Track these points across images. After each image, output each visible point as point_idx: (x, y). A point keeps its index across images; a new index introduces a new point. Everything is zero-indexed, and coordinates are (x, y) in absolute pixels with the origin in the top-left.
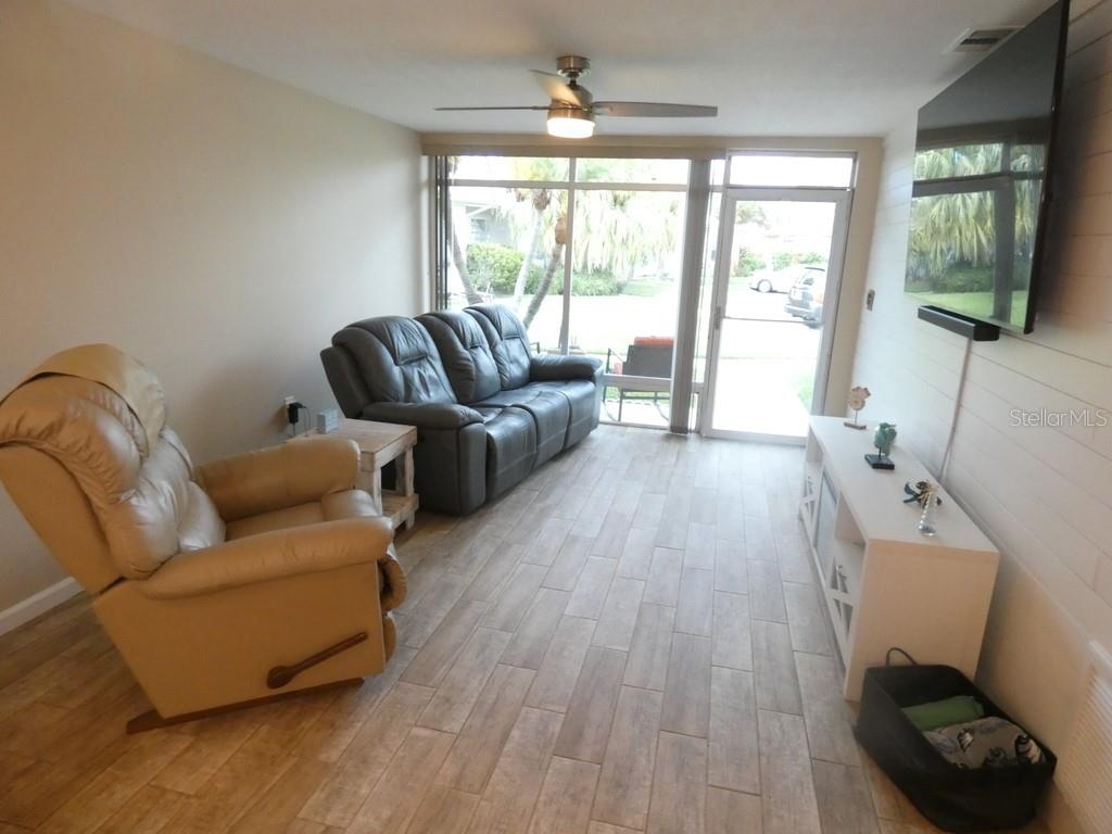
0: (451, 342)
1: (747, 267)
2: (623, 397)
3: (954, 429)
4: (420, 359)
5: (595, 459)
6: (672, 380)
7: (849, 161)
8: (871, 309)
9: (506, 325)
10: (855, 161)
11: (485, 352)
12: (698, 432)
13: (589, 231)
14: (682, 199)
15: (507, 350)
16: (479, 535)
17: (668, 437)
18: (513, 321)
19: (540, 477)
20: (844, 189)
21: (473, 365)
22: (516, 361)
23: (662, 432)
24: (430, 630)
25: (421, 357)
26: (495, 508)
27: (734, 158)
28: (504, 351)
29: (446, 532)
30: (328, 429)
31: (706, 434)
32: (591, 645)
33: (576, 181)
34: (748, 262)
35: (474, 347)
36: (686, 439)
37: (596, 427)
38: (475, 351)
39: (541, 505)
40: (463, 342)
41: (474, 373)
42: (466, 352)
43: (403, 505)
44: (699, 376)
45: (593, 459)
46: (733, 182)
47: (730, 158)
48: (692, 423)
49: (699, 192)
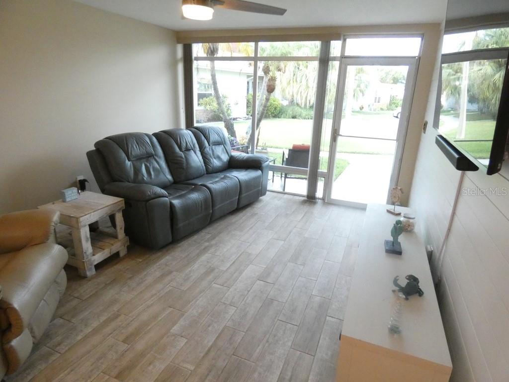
0: (172, 147)
1: (393, 106)
2: (286, 177)
3: (449, 230)
4: (149, 157)
5: (256, 214)
6: (308, 169)
7: (420, 39)
8: (425, 133)
9: (214, 137)
10: (422, 40)
11: (195, 153)
12: (323, 199)
13: (308, 87)
14: (315, 64)
15: (213, 151)
16: (157, 264)
17: (304, 202)
18: (218, 135)
19: (218, 224)
20: (415, 57)
21: (184, 160)
22: (219, 158)
23: (302, 199)
24: (79, 338)
25: (149, 156)
26: (179, 245)
27: (348, 40)
28: (211, 152)
29: (141, 260)
30: (68, 200)
31: (327, 201)
32: (171, 362)
33: (259, 56)
34: (394, 103)
35: (188, 150)
36: (315, 203)
37: (264, 194)
38: (187, 152)
39: (207, 244)
40: (180, 147)
41: (185, 165)
42: (182, 153)
43: (112, 245)
44: (323, 168)
45: (254, 215)
46: (346, 54)
47: (345, 40)
48: (319, 193)
49: (324, 60)
